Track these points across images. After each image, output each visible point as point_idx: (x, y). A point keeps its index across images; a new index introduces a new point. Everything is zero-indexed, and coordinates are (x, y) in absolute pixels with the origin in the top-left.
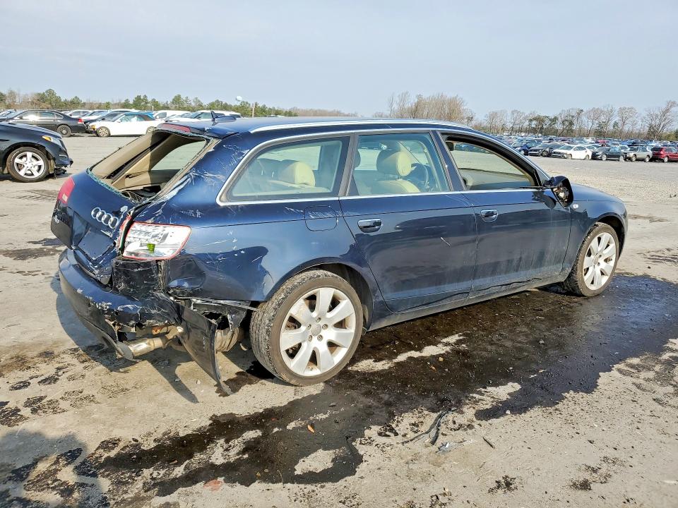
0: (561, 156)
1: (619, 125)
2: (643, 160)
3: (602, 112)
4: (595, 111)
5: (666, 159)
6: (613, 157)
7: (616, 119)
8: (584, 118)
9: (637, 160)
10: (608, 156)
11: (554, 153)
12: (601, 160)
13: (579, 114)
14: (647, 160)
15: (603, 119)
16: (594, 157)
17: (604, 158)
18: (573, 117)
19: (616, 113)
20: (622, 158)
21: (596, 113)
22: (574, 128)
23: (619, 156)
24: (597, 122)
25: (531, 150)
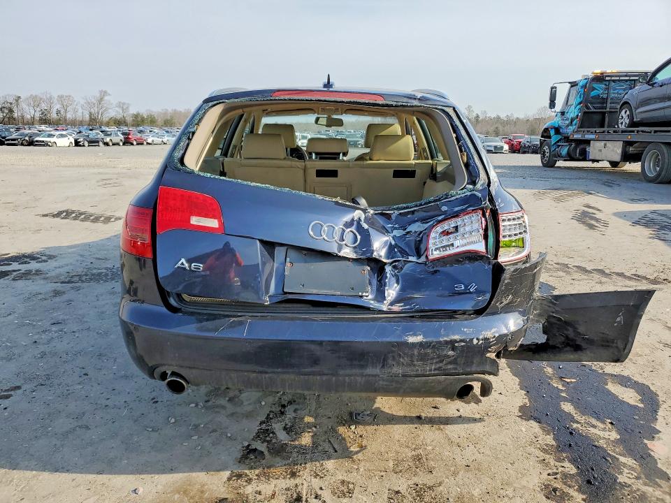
0: (45, 144)
1: (62, 112)
2: (118, 144)
3: (41, 99)
4: (34, 98)
5: (135, 143)
6: (93, 142)
7: (57, 107)
8: (23, 105)
9: (113, 144)
10: (90, 142)
11: (37, 141)
12: (84, 146)
13: (17, 101)
14: (121, 144)
15: (44, 106)
16: (77, 144)
17: (86, 144)
18: (11, 104)
19: (55, 101)
20: (101, 144)
21: (36, 101)
22: (15, 115)
23: (98, 142)
24: (38, 109)
25: (8, 140)
